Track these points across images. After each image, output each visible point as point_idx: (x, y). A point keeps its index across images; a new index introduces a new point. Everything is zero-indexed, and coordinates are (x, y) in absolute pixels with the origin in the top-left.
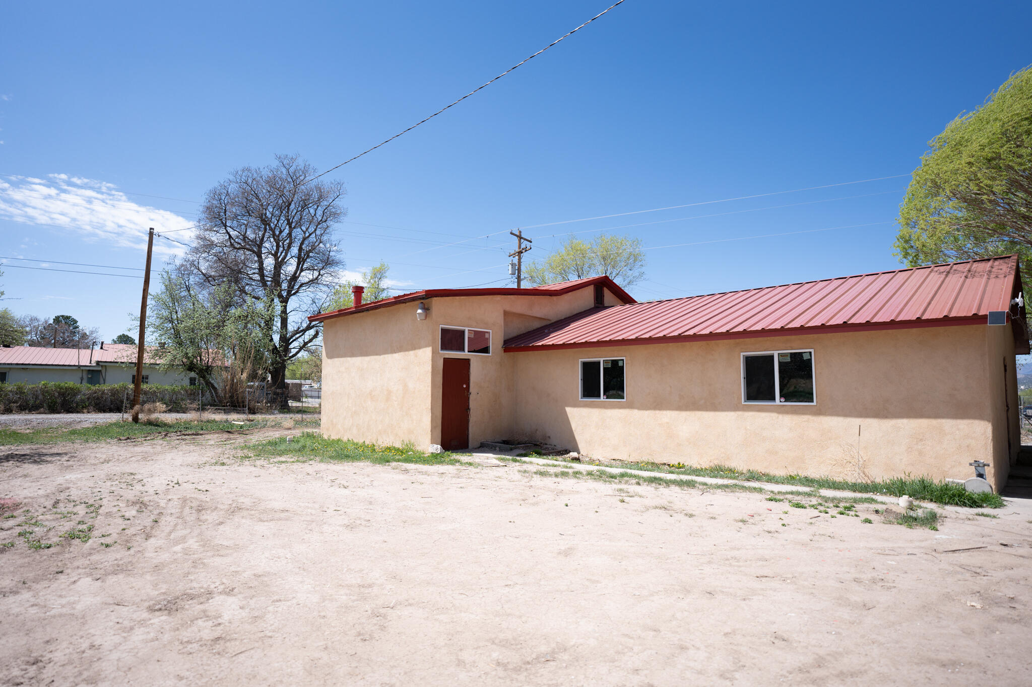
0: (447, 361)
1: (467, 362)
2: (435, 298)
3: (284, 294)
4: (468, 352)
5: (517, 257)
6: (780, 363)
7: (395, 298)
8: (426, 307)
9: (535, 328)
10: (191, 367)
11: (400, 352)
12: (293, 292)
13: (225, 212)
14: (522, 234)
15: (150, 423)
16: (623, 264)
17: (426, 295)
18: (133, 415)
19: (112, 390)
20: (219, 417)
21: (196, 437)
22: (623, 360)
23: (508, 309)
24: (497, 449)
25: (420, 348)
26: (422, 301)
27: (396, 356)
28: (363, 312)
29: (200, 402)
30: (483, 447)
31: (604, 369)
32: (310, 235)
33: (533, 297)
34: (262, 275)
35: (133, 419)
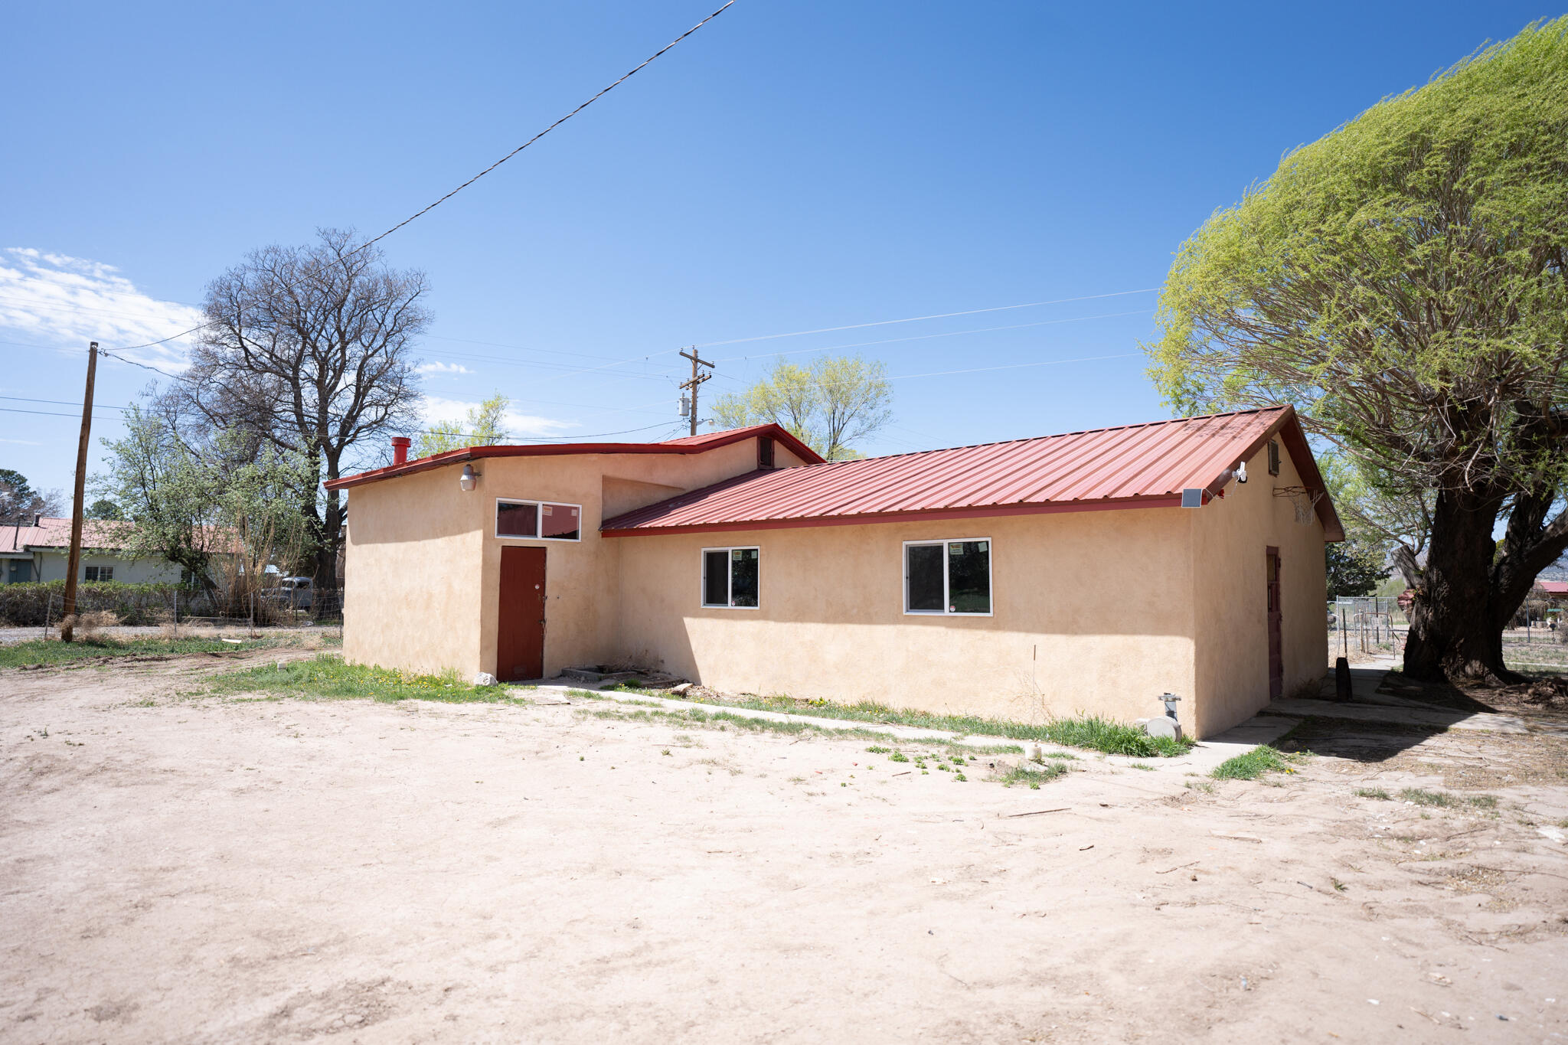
0: (506, 551)
1: (542, 551)
2: (490, 459)
3: (334, 442)
4: (544, 536)
5: (691, 390)
6: (951, 557)
7: (433, 457)
8: (475, 471)
9: (658, 501)
10: (174, 555)
11: (444, 536)
12: (347, 439)
13: (239, 316)
14: (699, 354)
15: (91, 642)
16: (859, 400)
17: (471, 454)
18: (63, 631)
19: (38, 592)
20: (206, 632)
21: (157, 663)
22: (757, 550)
23: (610, 473)
24: (583, 678)
25: (468, 531)
26: (468, 463)
27: (440, 542)
28: (394, 476)
29: (175, 610)
30: (564, 676)
31: (733, 562)
32: (376, 351)
33: (654, 456)
34: (299, 415)
35: (63, 637)
